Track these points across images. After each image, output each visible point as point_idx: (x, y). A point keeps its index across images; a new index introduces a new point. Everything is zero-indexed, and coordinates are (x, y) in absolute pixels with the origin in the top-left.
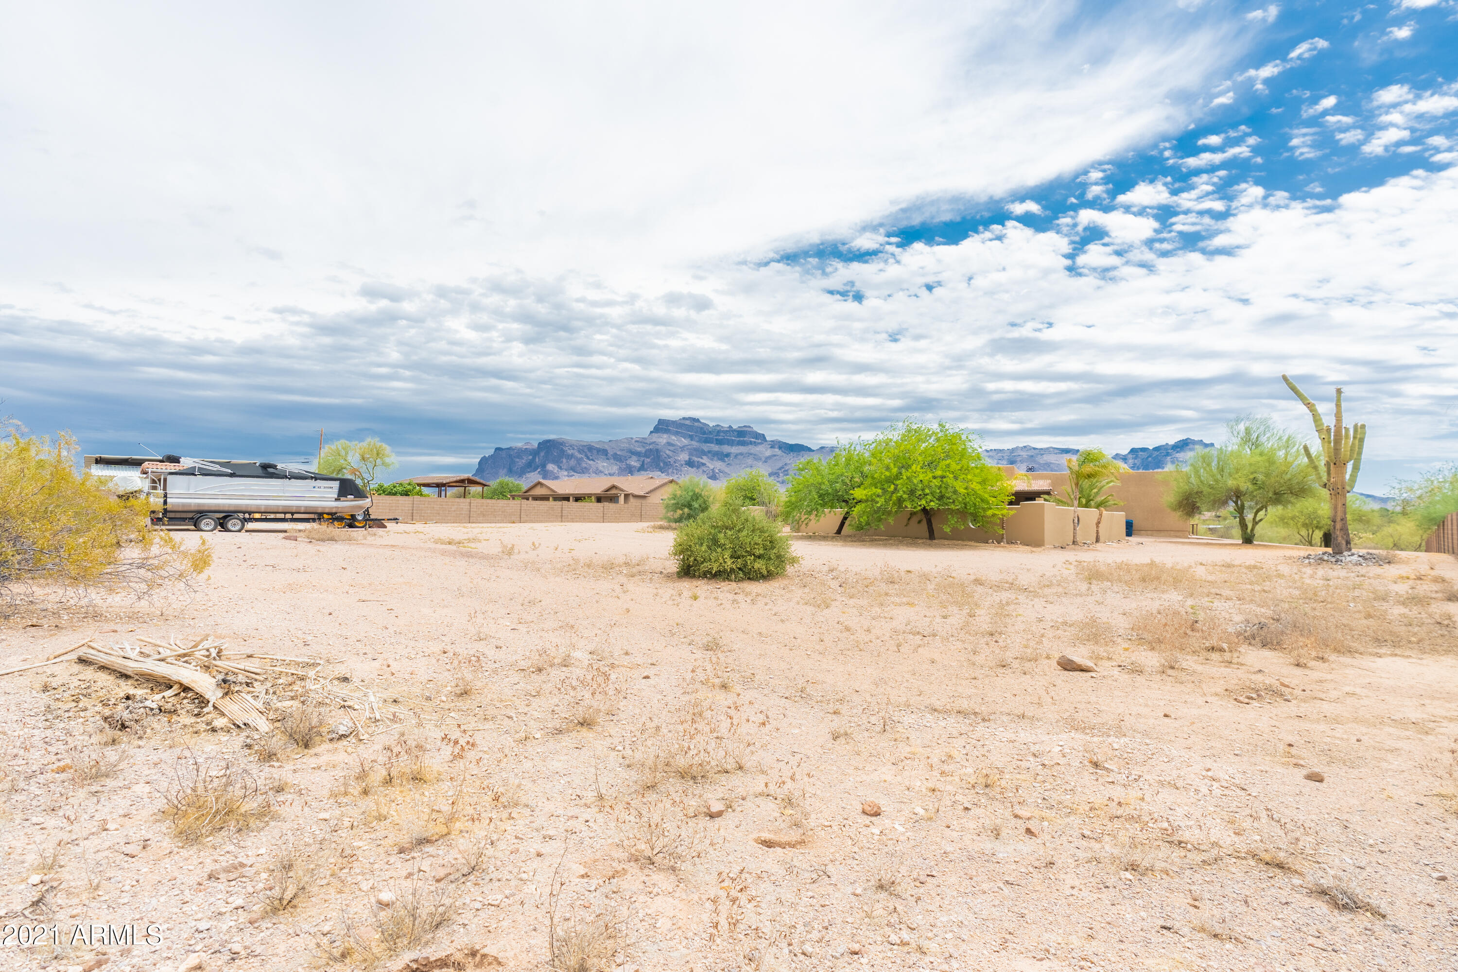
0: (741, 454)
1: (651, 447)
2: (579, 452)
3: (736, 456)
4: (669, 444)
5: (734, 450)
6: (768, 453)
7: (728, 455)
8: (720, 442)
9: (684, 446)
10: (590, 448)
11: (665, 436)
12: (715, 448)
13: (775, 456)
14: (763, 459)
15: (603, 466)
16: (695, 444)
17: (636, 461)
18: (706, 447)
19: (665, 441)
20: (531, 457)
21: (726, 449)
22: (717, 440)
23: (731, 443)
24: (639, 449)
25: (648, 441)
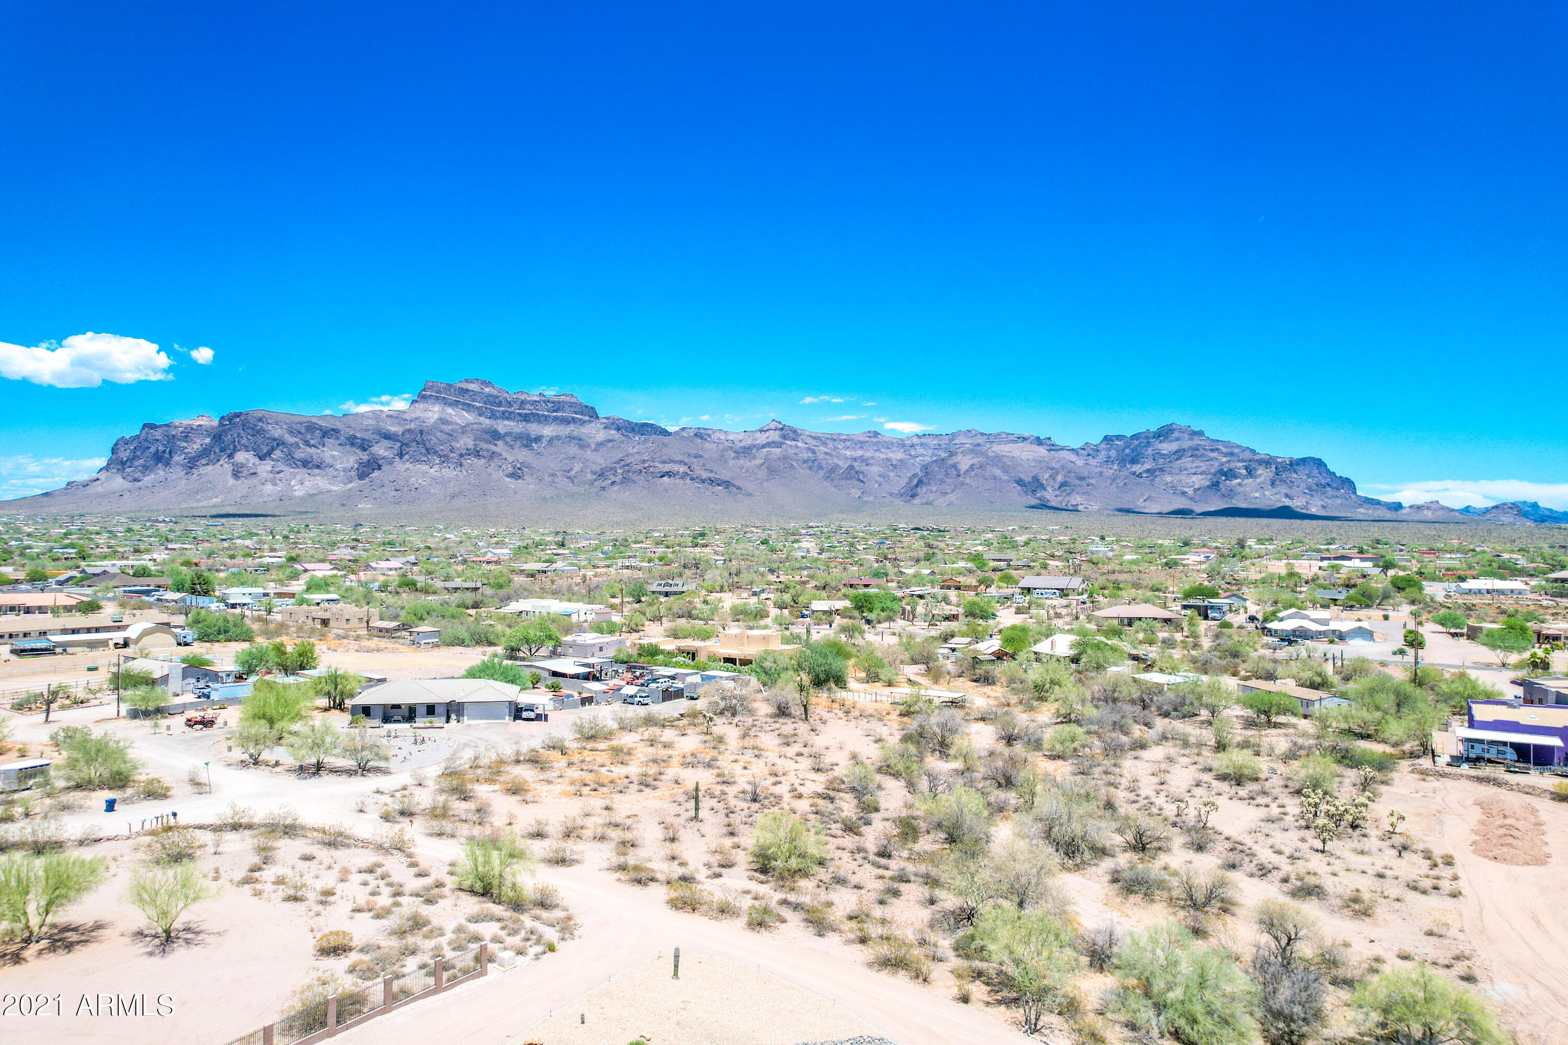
0: (558, 438)
1: (412, 426)
2: (291, 431)
3: (551, 441)
4: (443, 421)
5: (548, 431)
6: (601, 436)
7: (538, 439)
8: (526, 418)
9: (468, 425)
10: (311, 427)
11: (437, 408)
12: (516, 427)
13: (610, 441)
14: (593, 446)
15: (333, 457)
16: (486, 422)
17: (386, 449)
18: (502, 426)
19: (436, 416)
20: (208, 440)
21: (534, 429)
22: (520, 415)
23: (543, 420)
24: (393, 429)
25: (406, 416)
